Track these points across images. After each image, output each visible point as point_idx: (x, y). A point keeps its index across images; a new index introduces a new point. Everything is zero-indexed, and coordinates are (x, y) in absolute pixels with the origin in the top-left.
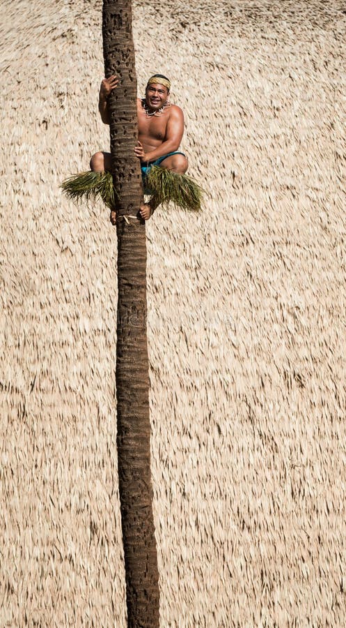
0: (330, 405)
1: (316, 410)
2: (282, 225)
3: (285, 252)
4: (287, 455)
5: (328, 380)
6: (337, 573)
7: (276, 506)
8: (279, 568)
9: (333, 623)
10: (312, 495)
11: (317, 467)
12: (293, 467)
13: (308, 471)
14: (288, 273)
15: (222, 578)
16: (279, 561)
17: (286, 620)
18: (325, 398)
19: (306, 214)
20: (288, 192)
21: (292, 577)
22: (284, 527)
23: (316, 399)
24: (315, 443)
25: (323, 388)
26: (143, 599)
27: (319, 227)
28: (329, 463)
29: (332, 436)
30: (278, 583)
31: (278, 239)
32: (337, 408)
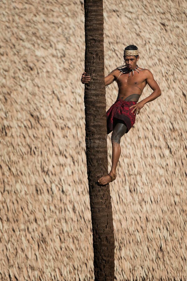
0: (150, 138)
1: (142, 142)
2: (113, 32)
3: (116, 48)
4: (126, 168)
5: (148, 123)
6: (157, 239)
7: (121, 199)
8: (124, 236)
9: (157, 270)
10: (142, 192)
11: (144, 176)
12: (130, 175)
13: (138, 178)
14: (119, 60)
15: (90, 242)
16: (124, 232)
17: (129, 268)
18: (146, 134)
19: (126, 26)
20: (114, 14)
21: (131, 241)
22: (126, 211)
23: (141, 135)
24: (142, 161)
25: (145, 128)
26: (105, 243)
27: (135, 34)
28: (151, 173)
29: (152, 157)
30: (123, 245)
31: (111, 40)
32: (154, 140)
